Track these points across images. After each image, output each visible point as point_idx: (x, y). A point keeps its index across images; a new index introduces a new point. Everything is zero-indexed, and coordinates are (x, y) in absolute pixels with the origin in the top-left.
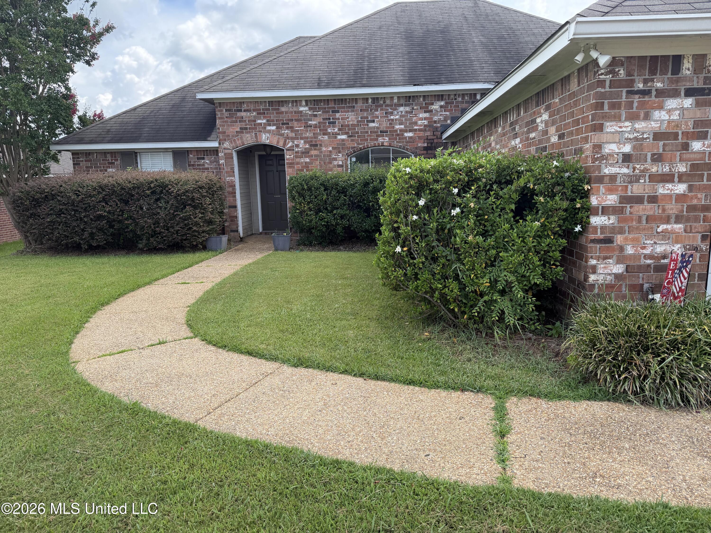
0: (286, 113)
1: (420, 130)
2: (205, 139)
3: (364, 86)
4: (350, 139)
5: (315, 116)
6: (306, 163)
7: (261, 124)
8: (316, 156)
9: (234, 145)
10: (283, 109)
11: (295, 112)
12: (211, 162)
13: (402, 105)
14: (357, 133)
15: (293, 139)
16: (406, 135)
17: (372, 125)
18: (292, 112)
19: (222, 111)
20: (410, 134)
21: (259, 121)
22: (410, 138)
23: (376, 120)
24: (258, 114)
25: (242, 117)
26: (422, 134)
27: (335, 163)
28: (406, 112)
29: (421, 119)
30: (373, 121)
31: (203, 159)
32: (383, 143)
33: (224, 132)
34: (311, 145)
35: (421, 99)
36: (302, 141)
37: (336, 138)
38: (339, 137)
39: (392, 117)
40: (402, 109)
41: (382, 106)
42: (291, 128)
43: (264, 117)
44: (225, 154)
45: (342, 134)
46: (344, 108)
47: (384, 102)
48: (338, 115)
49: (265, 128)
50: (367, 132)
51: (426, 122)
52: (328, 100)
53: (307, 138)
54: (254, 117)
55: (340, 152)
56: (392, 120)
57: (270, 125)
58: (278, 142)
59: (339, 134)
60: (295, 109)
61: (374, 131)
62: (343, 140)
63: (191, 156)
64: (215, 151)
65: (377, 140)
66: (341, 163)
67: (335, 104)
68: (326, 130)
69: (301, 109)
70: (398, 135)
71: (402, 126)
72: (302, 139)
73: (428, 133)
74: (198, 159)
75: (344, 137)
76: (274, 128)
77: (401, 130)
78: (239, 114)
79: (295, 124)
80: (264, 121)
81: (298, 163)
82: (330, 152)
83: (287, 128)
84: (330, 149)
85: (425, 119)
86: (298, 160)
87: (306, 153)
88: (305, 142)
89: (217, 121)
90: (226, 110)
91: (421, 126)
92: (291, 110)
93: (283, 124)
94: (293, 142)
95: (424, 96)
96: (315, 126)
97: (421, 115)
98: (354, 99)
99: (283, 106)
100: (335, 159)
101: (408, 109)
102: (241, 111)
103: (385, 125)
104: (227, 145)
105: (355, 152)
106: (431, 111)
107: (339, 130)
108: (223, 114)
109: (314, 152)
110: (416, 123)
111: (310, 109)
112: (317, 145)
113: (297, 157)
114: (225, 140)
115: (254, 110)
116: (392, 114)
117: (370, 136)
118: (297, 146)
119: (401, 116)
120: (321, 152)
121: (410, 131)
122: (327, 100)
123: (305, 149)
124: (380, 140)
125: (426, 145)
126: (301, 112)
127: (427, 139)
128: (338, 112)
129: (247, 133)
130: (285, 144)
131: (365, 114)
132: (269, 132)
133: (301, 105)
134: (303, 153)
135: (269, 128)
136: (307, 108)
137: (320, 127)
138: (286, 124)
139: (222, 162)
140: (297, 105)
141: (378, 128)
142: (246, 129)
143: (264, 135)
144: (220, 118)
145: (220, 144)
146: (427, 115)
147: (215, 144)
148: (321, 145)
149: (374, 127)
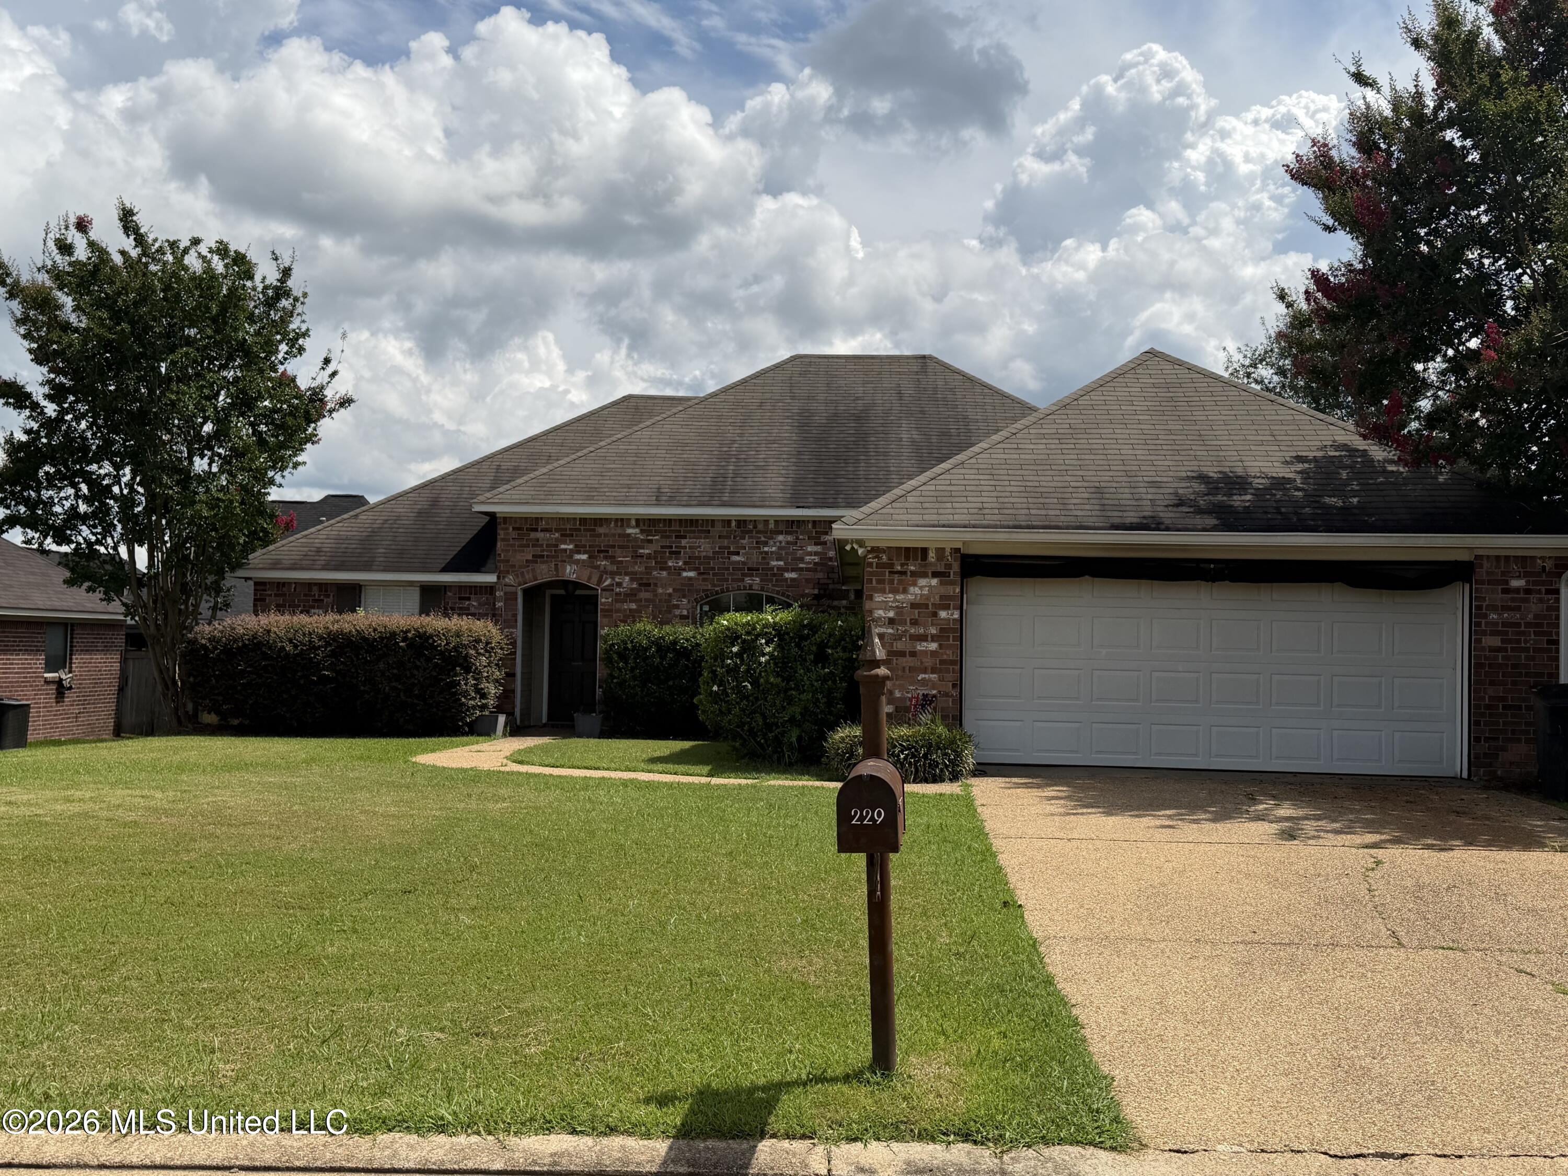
0: (606, 535)
1: (808, 570)
2: (477, 570)
3: (724, 505)
4: (701, 577)
5: (650, 541)
6: (630, 610)
7: (565, 550)
8: (646, 600)
9: (520, 579)
10: (601, 530)
11: (619, 535)
12: (480, 604)
13: (781, 533)
14: (713, 569)
15: (613, 574)
16: (787, 575)
17: (736, 558)
18: (614, 535)
19: (507, 529)
20: (793, 575)
21: (563, 546)
22: (792, 580)
23: (742, 551)
24: (562, 535)
25: (538, 540)
26: (810, 575)
27: (677, 612)
28: (788, 543)
29: (810, 554)
30: (738, 554)
31: (469, 599)
32: (751, 586)
33: (508, 561)
34: (640, 585)
35: (810, 526)
36: (627, 578)
37: (680, 574)
38: (685, 574)
39: (766, 549)
40: (781, 538)
41: (751, 532)
42: (612, 559)
43: (571, 542)
44: (505, 593)
45: (690, 570)
46: (694, 532)
47: (755, 527)
48: (684, 542)
49: (571, 557)
50: (728, 569)
51: (817, 559)
52: (670, 520)
53: (636, 573)
54: (556, 539)
55: (684, 597)
56: (766, 553)
57: (579, 553)
58: (590, 578)
59: (684, 570)
60: (619, 531)
61: (738, 567)
62: (690, 579)
63: (449, 594)
64: (489, 589)
65: (743, 580)
66: (685, 612)
67: (680, 526)
68: (666, 563)
69: (629, 531)
70: (774, 575)
71: (782, 563)
72: (626, 574)
73: (820, 575)
74: (460, 598)
75: (692, 574)
76: (584, 557)
77: (779, 568)
78: (533, 535)
79: (619, 552)
80: (571, 547)
81: (618, 611)
82: (670, 595)
83: (606, 558)
84: (670, 590)
85: (816, 554)
86: (618, 605)
87: (631, 595)
88: (632, 580)
89: (499, 544)
90: (514, 529)
91: (809, 563)
92: (613, 531)
93: (599, 552)
94: (613, 579)
95: (814, 522)
96: (649, 556)
97: (809, 549)
98: (711, 522)
99: (601, 526)
100: (677, 607)
101: (790, 538)
102: (536, 530)
103: (755, 559)
104: (510, 579)
105: (707, 596)
106: (825, 543)
107: (685, 563)
108: (508, 534)
109: (643, 595)
110: (802, 559)
111: (642, 531)
112: (649, 585)
113: (617, 601)
114: (508, 572)
115: (557, 530)
116: (766, 544)
117: (732, 574)
118: (619, 585)
119: (780, 548)
120: (656, 595)
121: (793, 570)
122: (668, 521)
123: (632, 589)
124: (748, 580)
125: (816, 592)
126: (629, 535)
127: (818, 584)
128: (685, 537)
129: (542, 563)
130: (600, 582)
131: (726, 543)
132: (578, 562)
133: (629, 526)
134: (626, 595)
135: (577, 557)
136: (637, 530)
137: (655, 558)
138: (604, 552)
139: (499, 604)
140: (622, 526)
141: (744, 563)
142: (542, 556)
143: (568, 568)
144: (503, 540)
145: (499, 578)
146: (818, 548)
147: (491, 578)
148: (656, 585)
149: (738, 562)
